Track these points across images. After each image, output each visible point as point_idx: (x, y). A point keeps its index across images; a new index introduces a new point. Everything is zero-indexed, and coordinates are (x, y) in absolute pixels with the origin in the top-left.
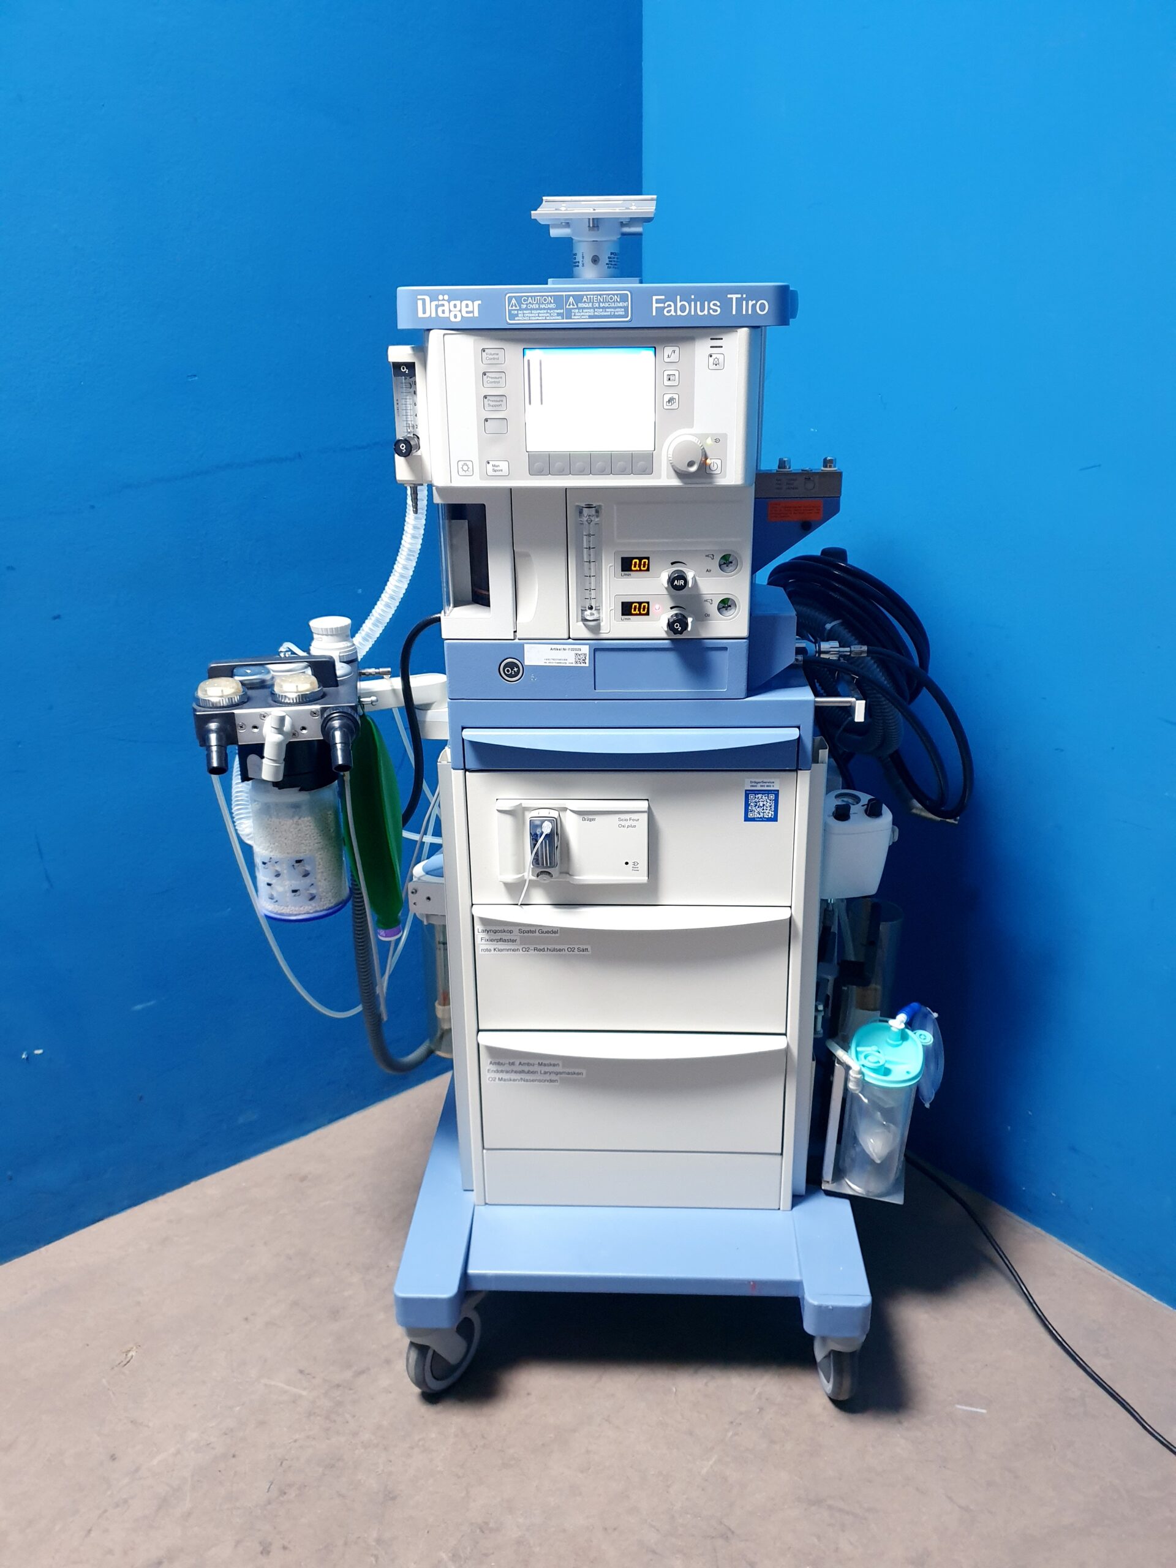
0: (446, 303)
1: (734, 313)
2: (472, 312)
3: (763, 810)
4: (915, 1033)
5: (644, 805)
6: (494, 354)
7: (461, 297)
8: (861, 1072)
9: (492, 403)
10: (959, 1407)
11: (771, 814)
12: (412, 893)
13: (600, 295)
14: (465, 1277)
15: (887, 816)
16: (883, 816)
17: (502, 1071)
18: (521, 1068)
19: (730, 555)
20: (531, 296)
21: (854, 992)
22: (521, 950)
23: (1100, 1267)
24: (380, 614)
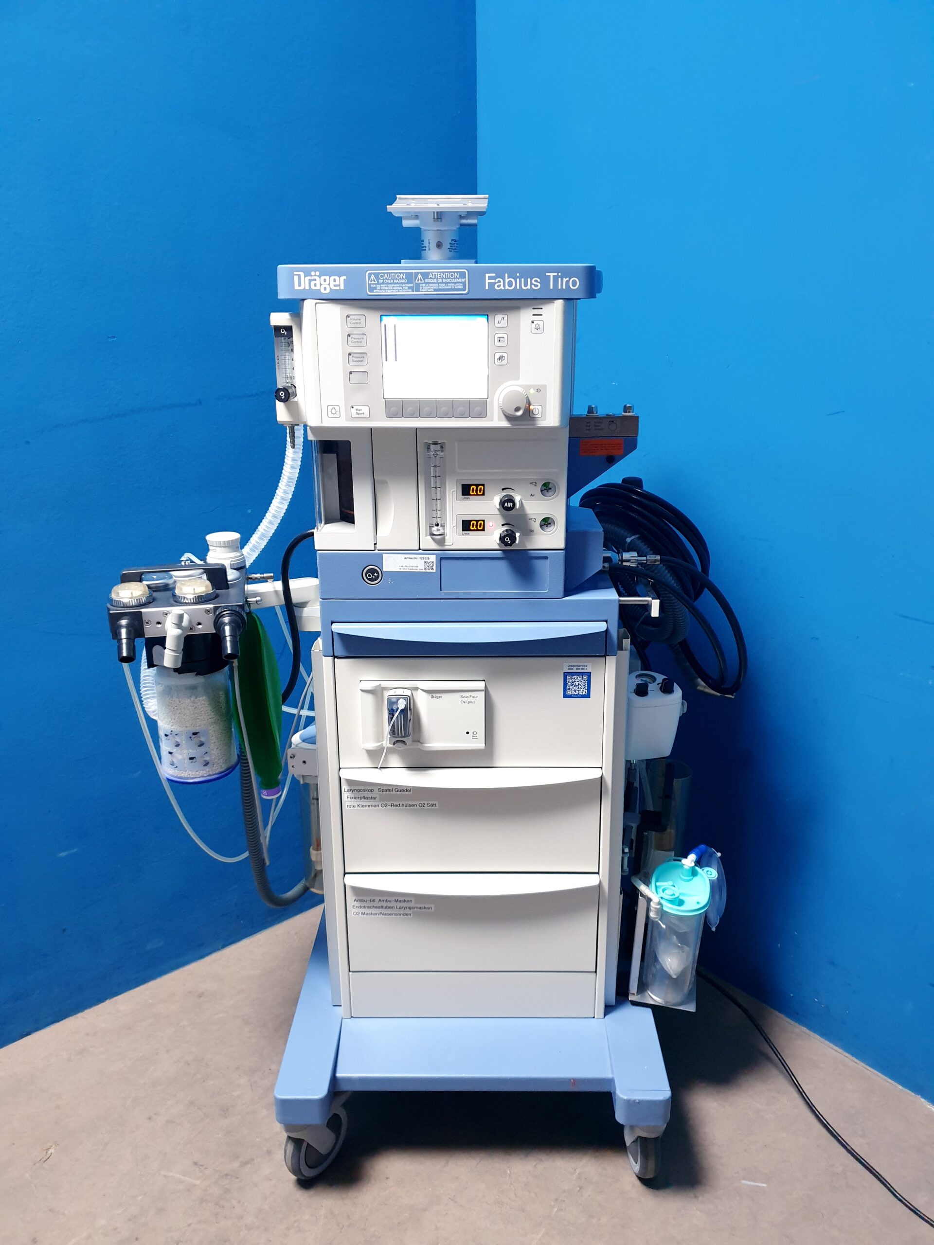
0: (317, 278)
1: (551, 287)
2: (339, 285)
3: (579, 688)
4: (703, 870)
5: (481, 685)
6: (356, 320)
7: (330, 273)
8: (659, 904)
9: (355, 359)
10: (744, 1182)
11: (585, 692)
12: (291, 757)
13: (443, 273)
14: (334, 1080)
15: (678, 693)
16: (675, 692)
17: (364, 907)
18: (380, 904)
19: (549, 483)
20: (387, 273)
21: (652, 836)
22: (380, 806)
23: (856, 1060)
24: (264, 530)
